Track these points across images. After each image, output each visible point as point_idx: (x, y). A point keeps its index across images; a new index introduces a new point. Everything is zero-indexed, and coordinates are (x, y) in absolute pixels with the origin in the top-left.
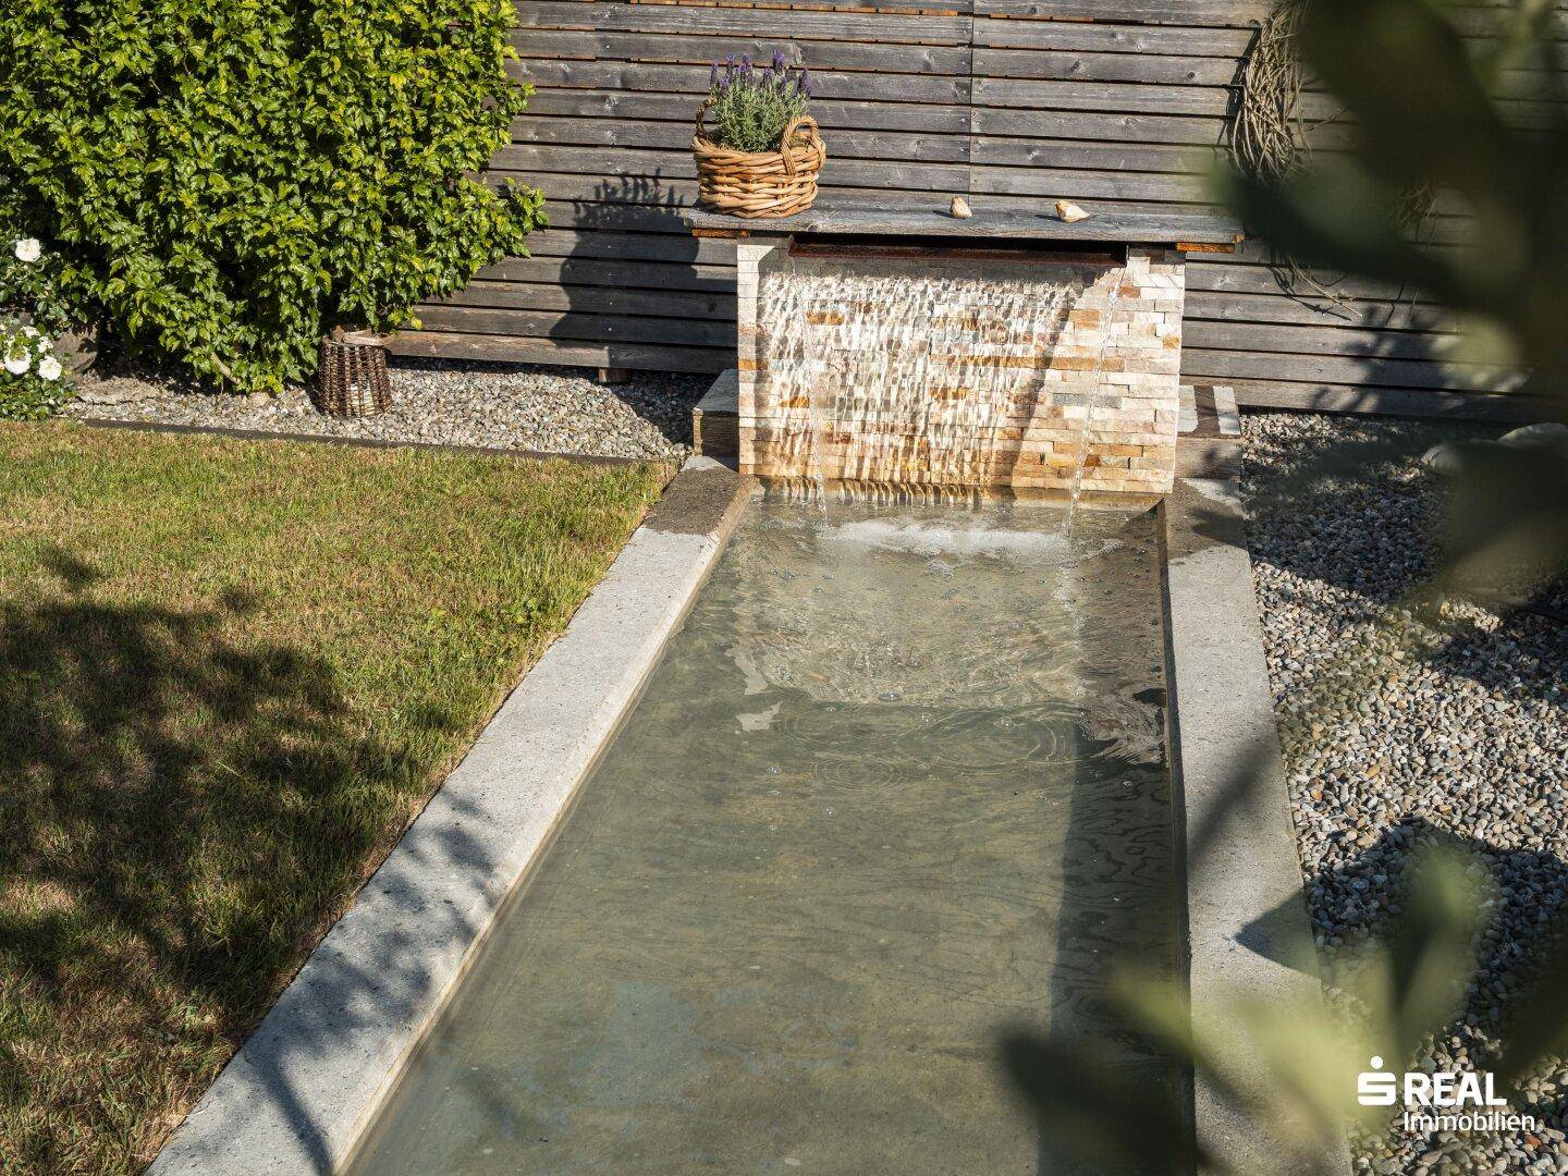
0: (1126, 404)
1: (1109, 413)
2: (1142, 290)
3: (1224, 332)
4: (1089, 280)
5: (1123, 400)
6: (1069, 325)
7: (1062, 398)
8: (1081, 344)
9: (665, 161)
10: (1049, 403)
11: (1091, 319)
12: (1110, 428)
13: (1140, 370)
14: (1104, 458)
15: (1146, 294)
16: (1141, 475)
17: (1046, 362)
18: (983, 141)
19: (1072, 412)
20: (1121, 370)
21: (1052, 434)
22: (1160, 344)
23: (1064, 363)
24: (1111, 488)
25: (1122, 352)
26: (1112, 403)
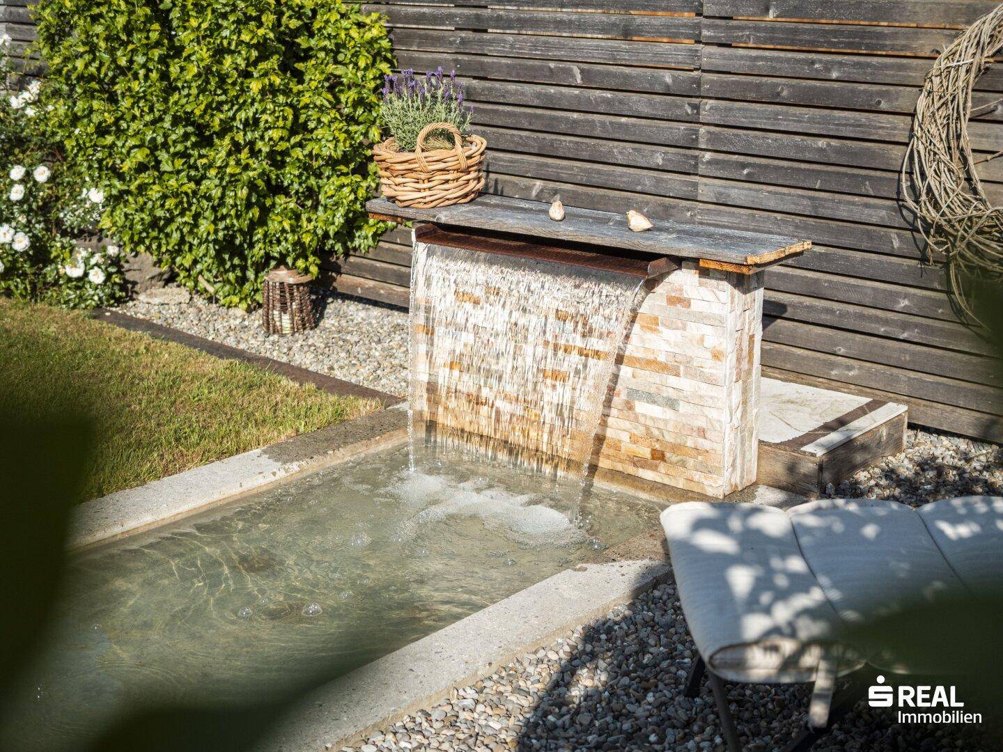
0: (683, 408)
1: (668, 414)
2: (692, 301)
3: (905, 351)
4: (650, 285)
5: (681, 403)
6: (636, 327)
7: (633, 393)
8: (647, 346)
9: (494, 159)
10: (623, 396)
11: (653, 324)
12: (670, 427)
13: (693, 377)
14: (668, 455)
15: (696, 306)
16: (697, 476)
17: (619, 360)
18: (708, 156)
19: (641, 407)
20: (678, 375)
21: (627, 425)
22: (709, 355)
23: (635, 361)
24: (673, 483)
25: (679, 358)
26: (671, 404)
